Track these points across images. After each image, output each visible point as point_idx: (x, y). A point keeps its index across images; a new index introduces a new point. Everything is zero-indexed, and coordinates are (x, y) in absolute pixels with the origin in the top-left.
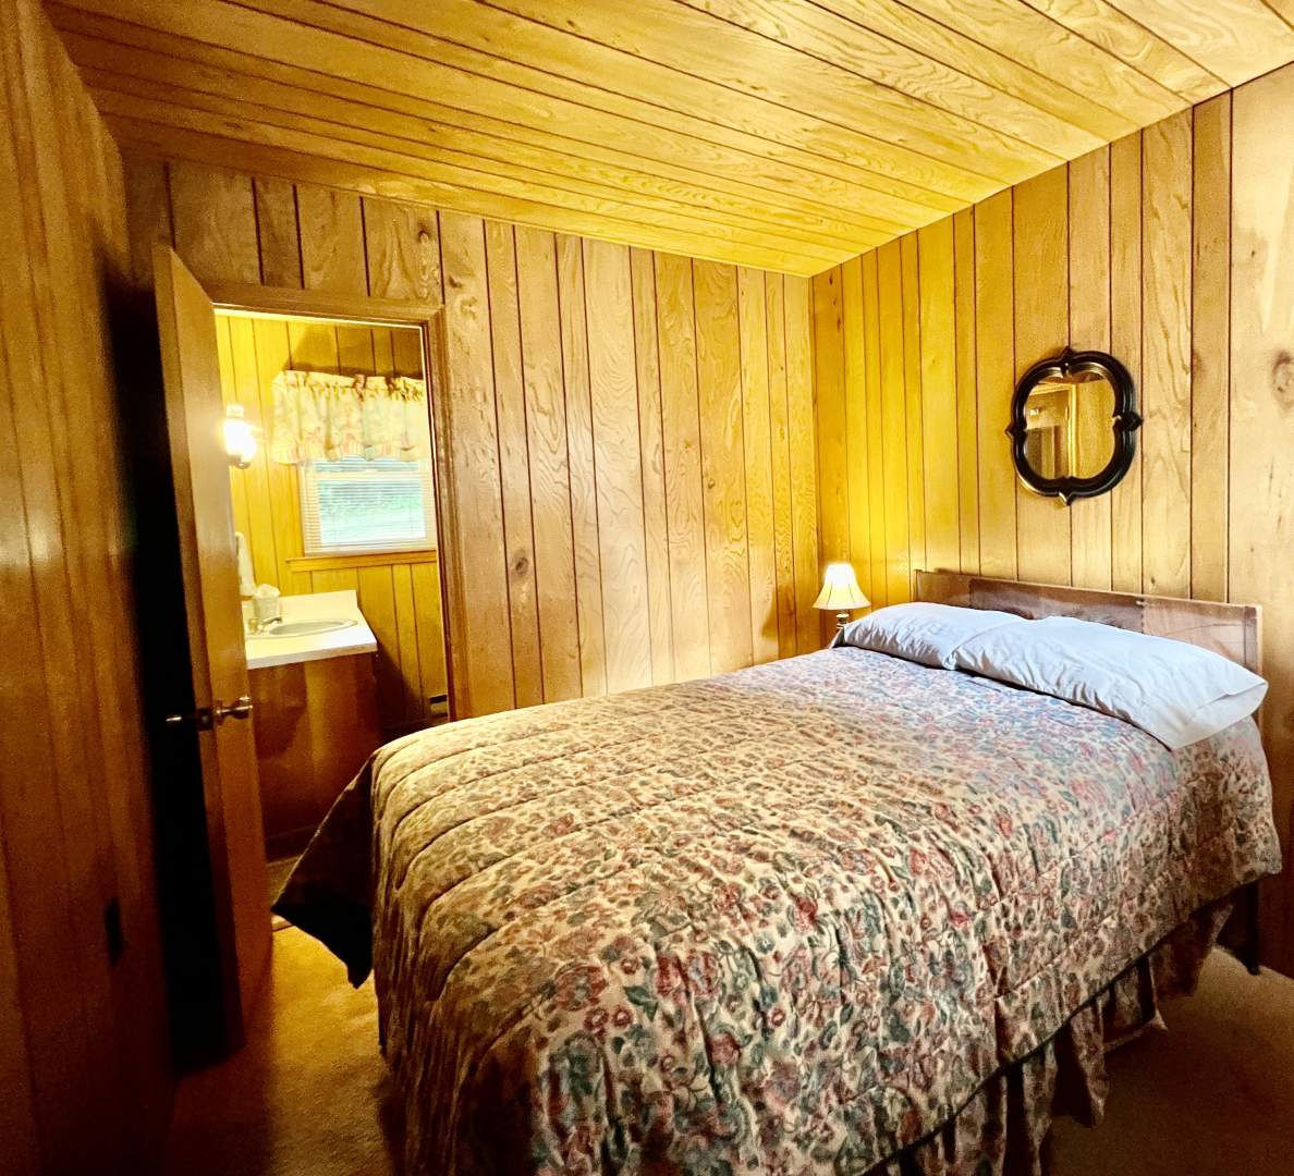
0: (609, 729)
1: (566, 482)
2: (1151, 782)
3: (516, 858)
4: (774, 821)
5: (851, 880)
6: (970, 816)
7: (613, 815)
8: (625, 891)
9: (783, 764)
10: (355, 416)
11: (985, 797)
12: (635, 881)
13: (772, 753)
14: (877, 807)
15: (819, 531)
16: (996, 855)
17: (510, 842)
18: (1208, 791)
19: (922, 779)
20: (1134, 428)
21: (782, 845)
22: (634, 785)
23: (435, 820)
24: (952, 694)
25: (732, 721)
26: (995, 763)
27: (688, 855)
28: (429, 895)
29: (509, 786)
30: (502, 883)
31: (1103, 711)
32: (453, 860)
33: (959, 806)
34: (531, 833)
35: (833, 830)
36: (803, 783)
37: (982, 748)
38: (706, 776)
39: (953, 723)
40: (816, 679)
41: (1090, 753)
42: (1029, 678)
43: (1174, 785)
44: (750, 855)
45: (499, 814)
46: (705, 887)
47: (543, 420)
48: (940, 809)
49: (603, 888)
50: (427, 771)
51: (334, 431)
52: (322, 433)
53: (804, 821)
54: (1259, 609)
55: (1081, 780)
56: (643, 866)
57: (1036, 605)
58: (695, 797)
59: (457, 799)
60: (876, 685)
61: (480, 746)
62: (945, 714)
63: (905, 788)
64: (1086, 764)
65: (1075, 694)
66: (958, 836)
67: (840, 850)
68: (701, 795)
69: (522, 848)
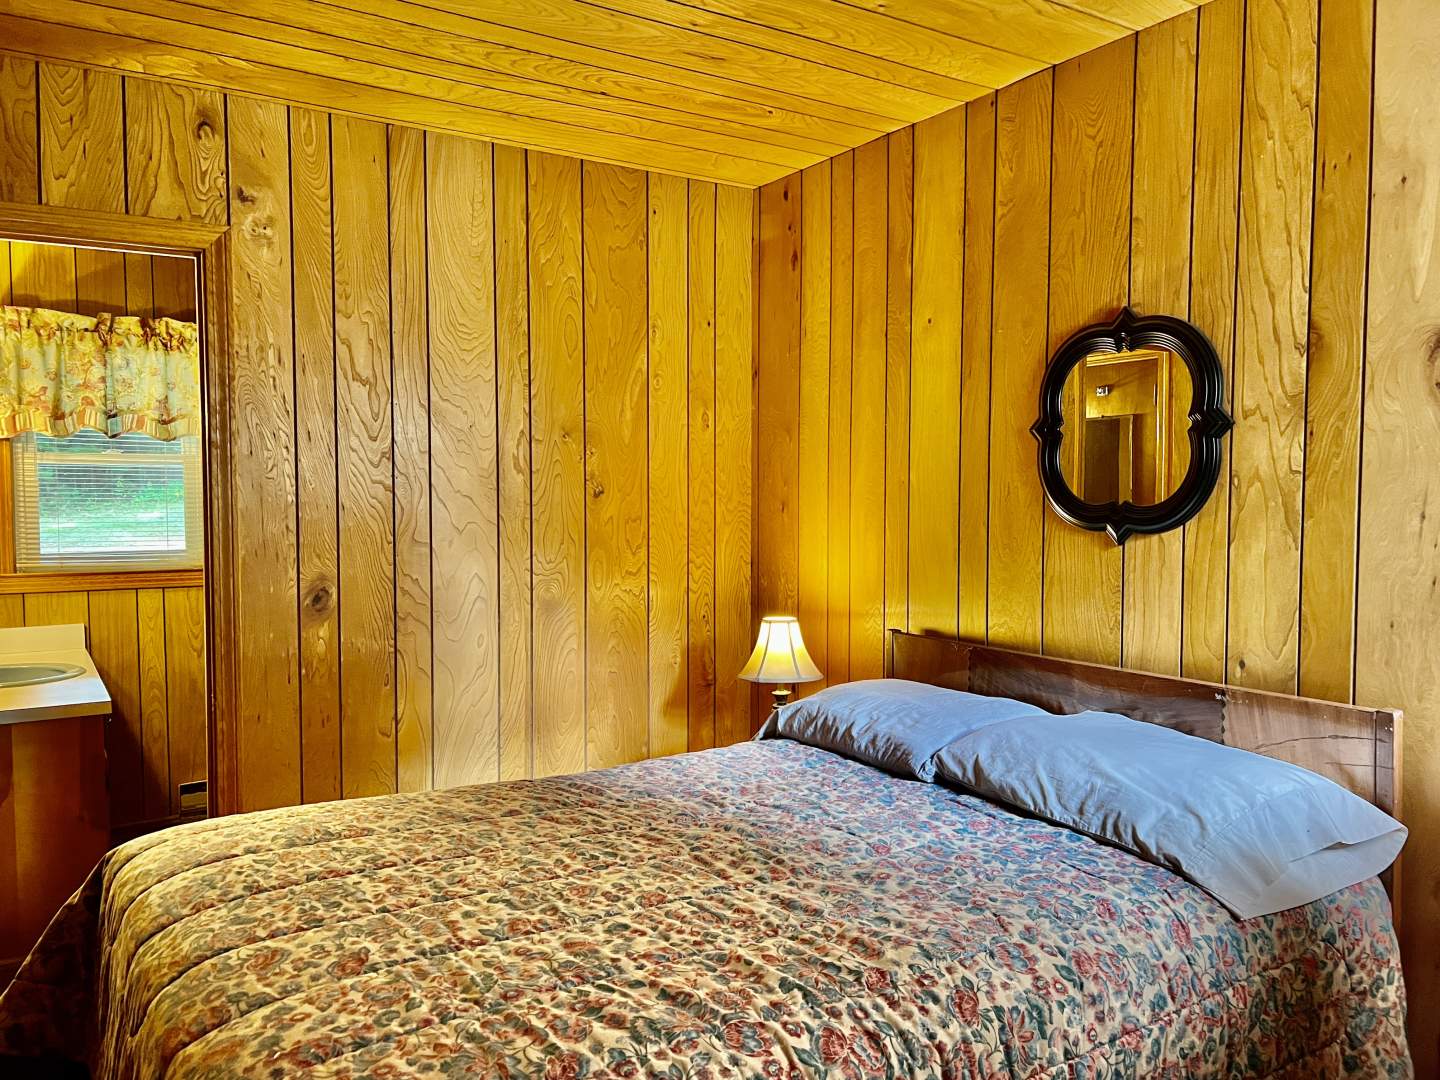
0: (427, 838)
1: (389, 482)
2: (1202, 962)
3: (289, 1001)
4: (639, 975)
5: (735, 1062)
6: (918, 989)
7: (423, 953)
8: (429, 1052)
9: (663, 900)
10: (97, 372)
11: (942, 965)
12: (443, 1040)
13: (650, 886)
14: (787, 968)
15: (755, 563)
16: (949, 1047)
17: (283, 981)
18: (1299, 985)
19: (855, 934)
20: (1219, 435)
21: (646, 1007)
22: (455, 916)
23: (186, 946)
24: (923, 818)
25: (601, 838)
26: (966, 918)
27: (518, 1012)
28: (173, 1043)
29: (286, 908)
30: (270, 1032)
31: (1144, 854)
32: (207, 1000)
33: (904, 974)
34: (312, 970)
35: (719, 993)
36: (687, 928)
37: (952, 897)
38: (555, 910)
39: (917, 859)
40: (728, 783)
41: (1111, 915)
42: (1040, 801)
43: (1241, 971)
44: (601, 1019)
45: (268, 943)
46: (535, 1054)
47: (360, 392)
48: (875, 978)
49: (401, 1046)
50: (177, 882)
51: (65, 393)
52: (50, 394)
53: (681, 979)
54: (1397, 715)
55: (1092, 953)
56: (455, 1022)
57: (1068, 691)
58: (536, 937)
59: (216, 920)
60: (813, 797)
61: (248, 851)
62: (907, 844)
63: (829, 945)
64: (1102, 930)
65: (1104, 827)
66: (895, 1016)
67: (725, 1020)
68: (544, 935)
69: (298, 990)
